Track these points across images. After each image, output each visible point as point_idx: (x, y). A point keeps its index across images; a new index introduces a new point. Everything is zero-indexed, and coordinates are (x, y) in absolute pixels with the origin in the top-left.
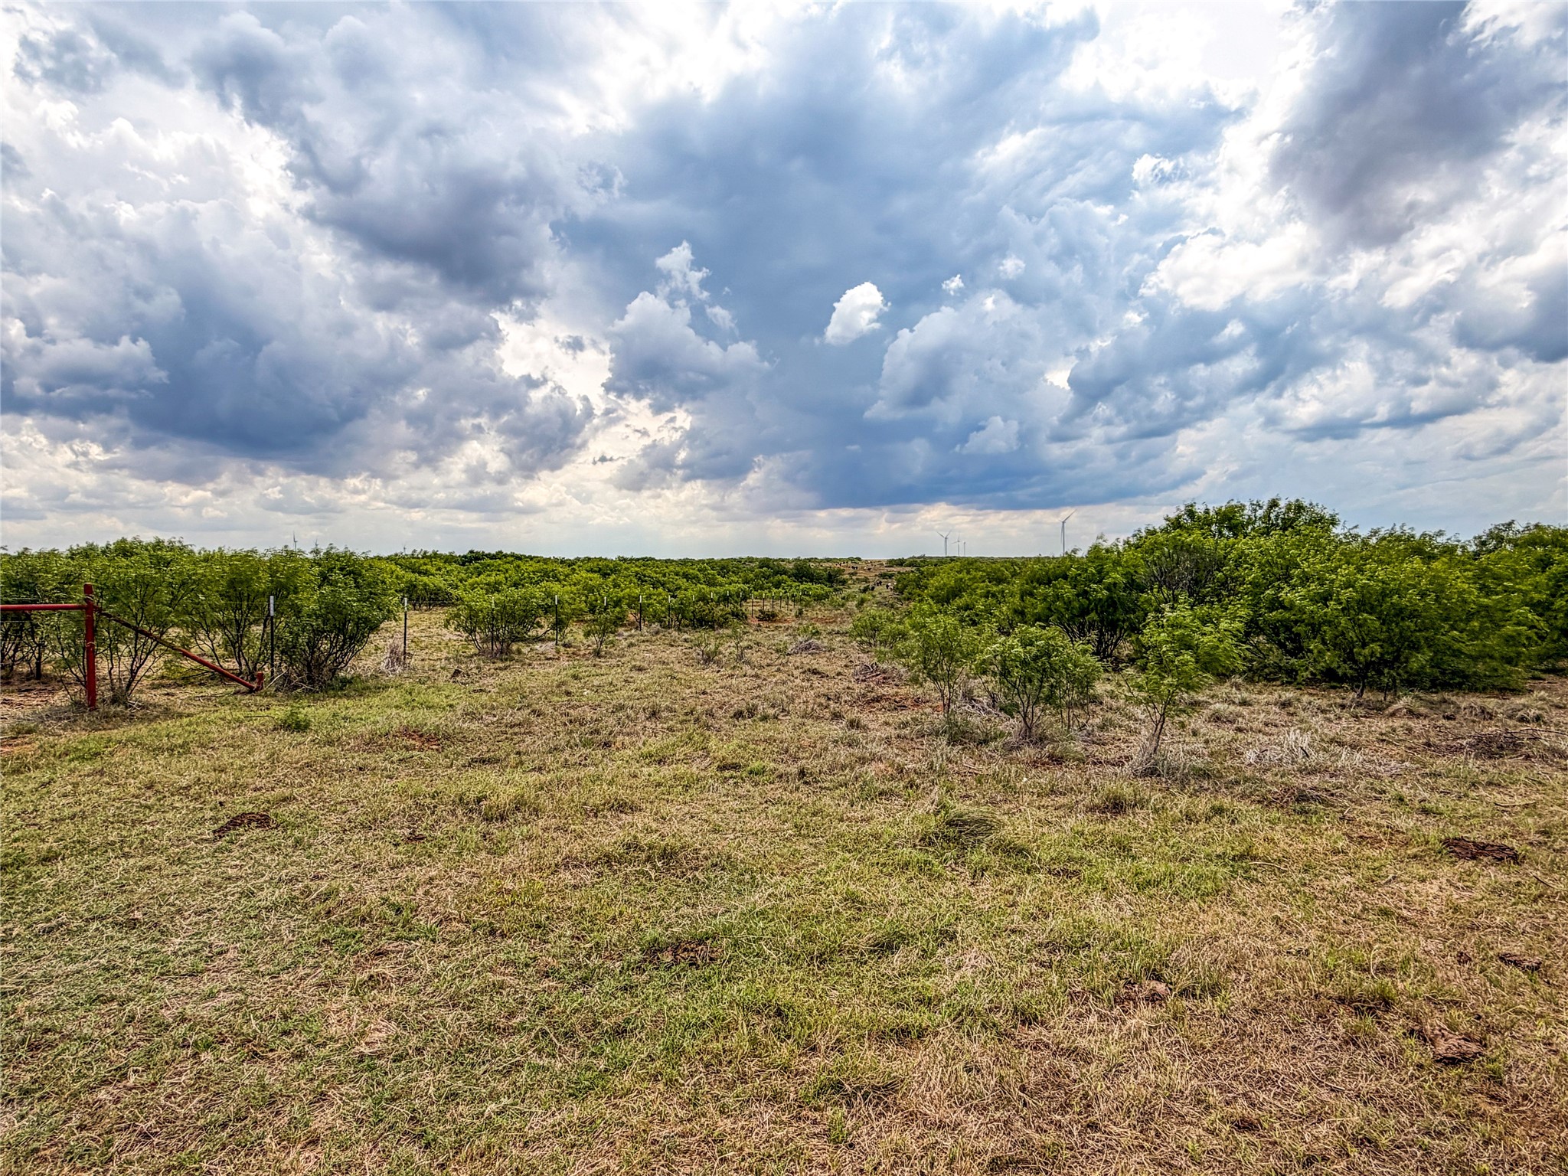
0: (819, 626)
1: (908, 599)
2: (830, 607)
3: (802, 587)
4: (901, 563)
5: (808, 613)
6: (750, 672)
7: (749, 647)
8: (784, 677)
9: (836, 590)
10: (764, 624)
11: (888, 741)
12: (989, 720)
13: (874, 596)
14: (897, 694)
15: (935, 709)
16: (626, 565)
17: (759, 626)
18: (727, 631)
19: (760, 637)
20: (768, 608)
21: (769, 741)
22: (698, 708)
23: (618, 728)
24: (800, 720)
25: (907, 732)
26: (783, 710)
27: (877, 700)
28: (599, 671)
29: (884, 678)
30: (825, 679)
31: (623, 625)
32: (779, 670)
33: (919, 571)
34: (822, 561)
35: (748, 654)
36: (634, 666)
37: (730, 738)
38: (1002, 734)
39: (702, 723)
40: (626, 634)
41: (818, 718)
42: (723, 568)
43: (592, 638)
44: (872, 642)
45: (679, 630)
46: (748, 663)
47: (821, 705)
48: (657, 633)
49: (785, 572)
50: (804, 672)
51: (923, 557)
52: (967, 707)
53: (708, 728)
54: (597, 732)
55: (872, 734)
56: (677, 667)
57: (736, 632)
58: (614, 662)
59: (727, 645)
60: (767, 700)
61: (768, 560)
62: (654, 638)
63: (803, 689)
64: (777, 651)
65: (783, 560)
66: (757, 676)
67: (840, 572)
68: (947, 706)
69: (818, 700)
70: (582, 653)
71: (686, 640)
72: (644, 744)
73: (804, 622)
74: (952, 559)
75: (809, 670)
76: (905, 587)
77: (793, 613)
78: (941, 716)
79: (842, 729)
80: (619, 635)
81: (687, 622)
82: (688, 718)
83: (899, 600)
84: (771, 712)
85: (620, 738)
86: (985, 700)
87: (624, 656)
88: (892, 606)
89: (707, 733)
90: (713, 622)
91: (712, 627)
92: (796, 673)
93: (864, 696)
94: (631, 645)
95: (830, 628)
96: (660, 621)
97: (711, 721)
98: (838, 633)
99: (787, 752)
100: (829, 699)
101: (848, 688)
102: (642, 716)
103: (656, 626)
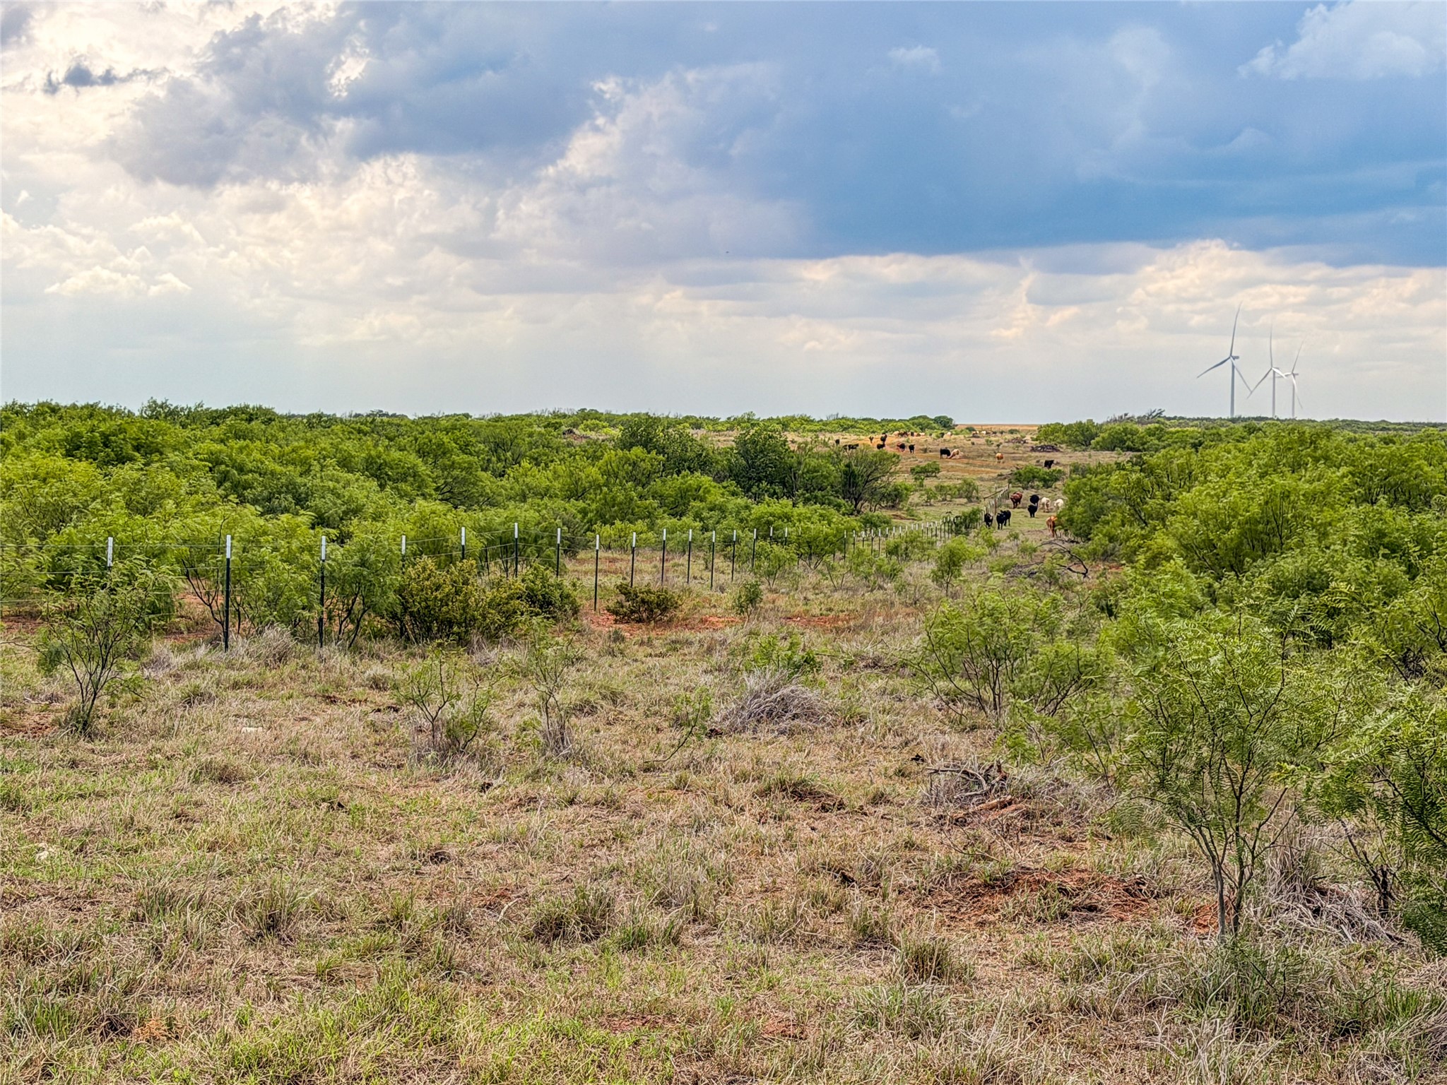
0: (815, 641)
1: (1107, 556)
2: (850, 580)
3: (758, 510)
4: (1083, 436)
5: (778, 597)
6: (590, 790)
7: (585, 708)
8: (700, 806)
9: (870, 523)
10: (633, 634)
11: (1038, 1021)
12: (1369, 958)
13: (994, 545)
14: (1067, 867)
15: (1191, 917)
16: (179, 433)
17: (618, 638)
18: (509, 655)
19: (619, 674)
20: (646, 576)
21: (647, 1016)
22: (420, 905)
23: (152, 972)
24: (751, 948)
25: (1097, 990)
26: (697, 916)
27: (1002, 884)
28: (89, 784)
29: (1027, 815)
30: (832, 816)
31: (167, 632)
32: (681, 785)
33: (1140, 463)
34: (824, 426)
35: (581, 728)
36: (208, 768)
37: (522, 1002)
38: (1409, 1005)
39: (431, 956)
40: (178, 660)
41: (809, 942)
42: (498, 446)
43: (65, 672)
44: (988, 695)
45: (354, 648)
46: (581, 759)
47: (819, 899)
48: (282, 657)
49: (703, 463)
50: (765, 793)
51: (1156, 417)
52: (1297, 914)
53: (451, 970)
54: (84, 983)
55: (986, 999)
56: (348, 771)
57: (540, 658)
58: (135, 752)
59: (511, 701)
60: (642, 880)
61: (652, 422)
62: (271, 676)
63: (761, 848)
64: (679, 722)
65: (697, 425)
66: (610, 803)
67: (880, 463)
68: (1231, 910)
69: (811, 884)
70: (30, 721)
71: (377, 684)
72: (241, 1024)
73: (766, 627)
74: (1252, 427)
75: (782, 785)
76: (1096, 515)
77: (728, 599)
78: (1212, 943)
79: (888, 979)
80: (156, 663)
81: (379, 623)
82: (387, 938)
83: (1076, 558)
84: (658, 920)
85: (159, 1004)
86: (1357, 891)
87: (169, 733)
88: (1053, 579)
89: (448, 988)
90: (469, 622)
91: (463, 641)
92: (740, 793)
93: (960, 871)
94: (193, 698)
95: (849, 647)
96: (294, 623)
97: (460, 950)
98: (875, 664)
99: (709, 1053)
100: (846, 880)
101: (910, 845)
102: (233, 933)
103: (277, 635)
